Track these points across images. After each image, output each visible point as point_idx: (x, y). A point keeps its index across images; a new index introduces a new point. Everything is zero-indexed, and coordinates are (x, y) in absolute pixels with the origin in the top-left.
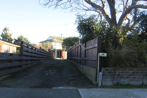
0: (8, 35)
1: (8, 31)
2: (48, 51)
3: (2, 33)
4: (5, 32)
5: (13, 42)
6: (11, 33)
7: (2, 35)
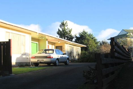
0: (66, 32)
1: (67, 26)
2: (127, 50)
3: (59, 30)
4: (63, 28)
5: (74, 40)
6: (70, 29)
7: (58, 32)
